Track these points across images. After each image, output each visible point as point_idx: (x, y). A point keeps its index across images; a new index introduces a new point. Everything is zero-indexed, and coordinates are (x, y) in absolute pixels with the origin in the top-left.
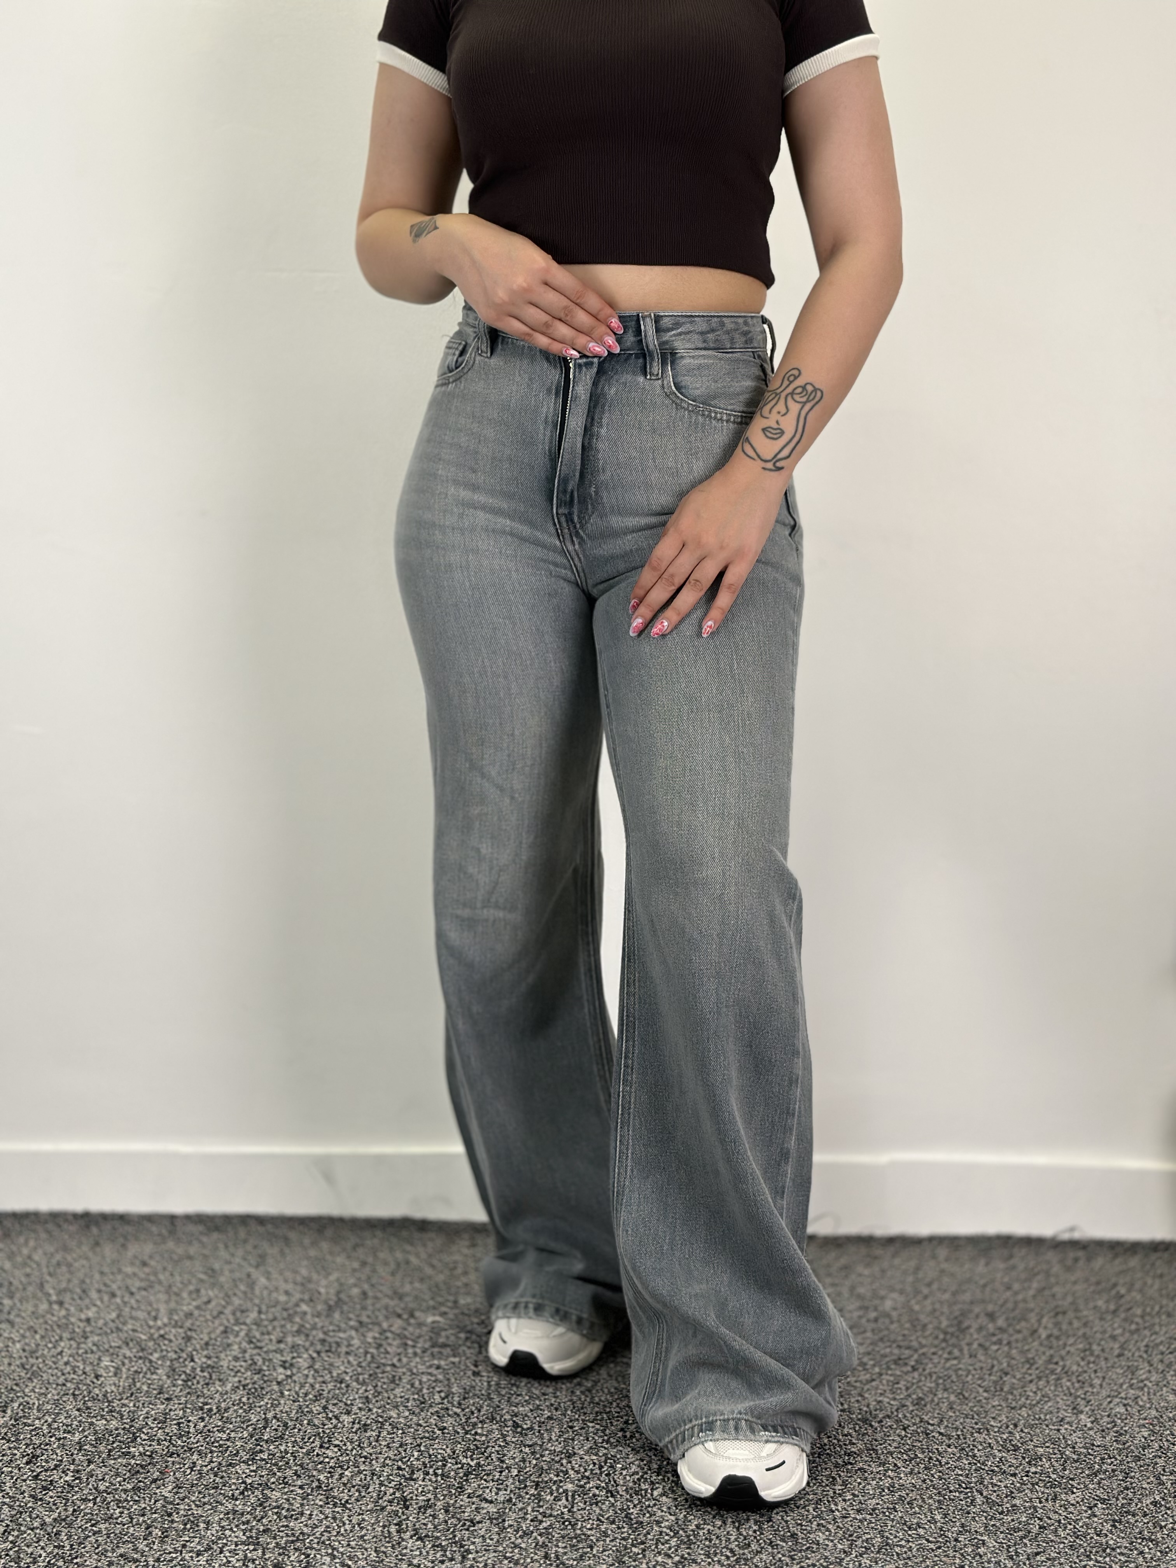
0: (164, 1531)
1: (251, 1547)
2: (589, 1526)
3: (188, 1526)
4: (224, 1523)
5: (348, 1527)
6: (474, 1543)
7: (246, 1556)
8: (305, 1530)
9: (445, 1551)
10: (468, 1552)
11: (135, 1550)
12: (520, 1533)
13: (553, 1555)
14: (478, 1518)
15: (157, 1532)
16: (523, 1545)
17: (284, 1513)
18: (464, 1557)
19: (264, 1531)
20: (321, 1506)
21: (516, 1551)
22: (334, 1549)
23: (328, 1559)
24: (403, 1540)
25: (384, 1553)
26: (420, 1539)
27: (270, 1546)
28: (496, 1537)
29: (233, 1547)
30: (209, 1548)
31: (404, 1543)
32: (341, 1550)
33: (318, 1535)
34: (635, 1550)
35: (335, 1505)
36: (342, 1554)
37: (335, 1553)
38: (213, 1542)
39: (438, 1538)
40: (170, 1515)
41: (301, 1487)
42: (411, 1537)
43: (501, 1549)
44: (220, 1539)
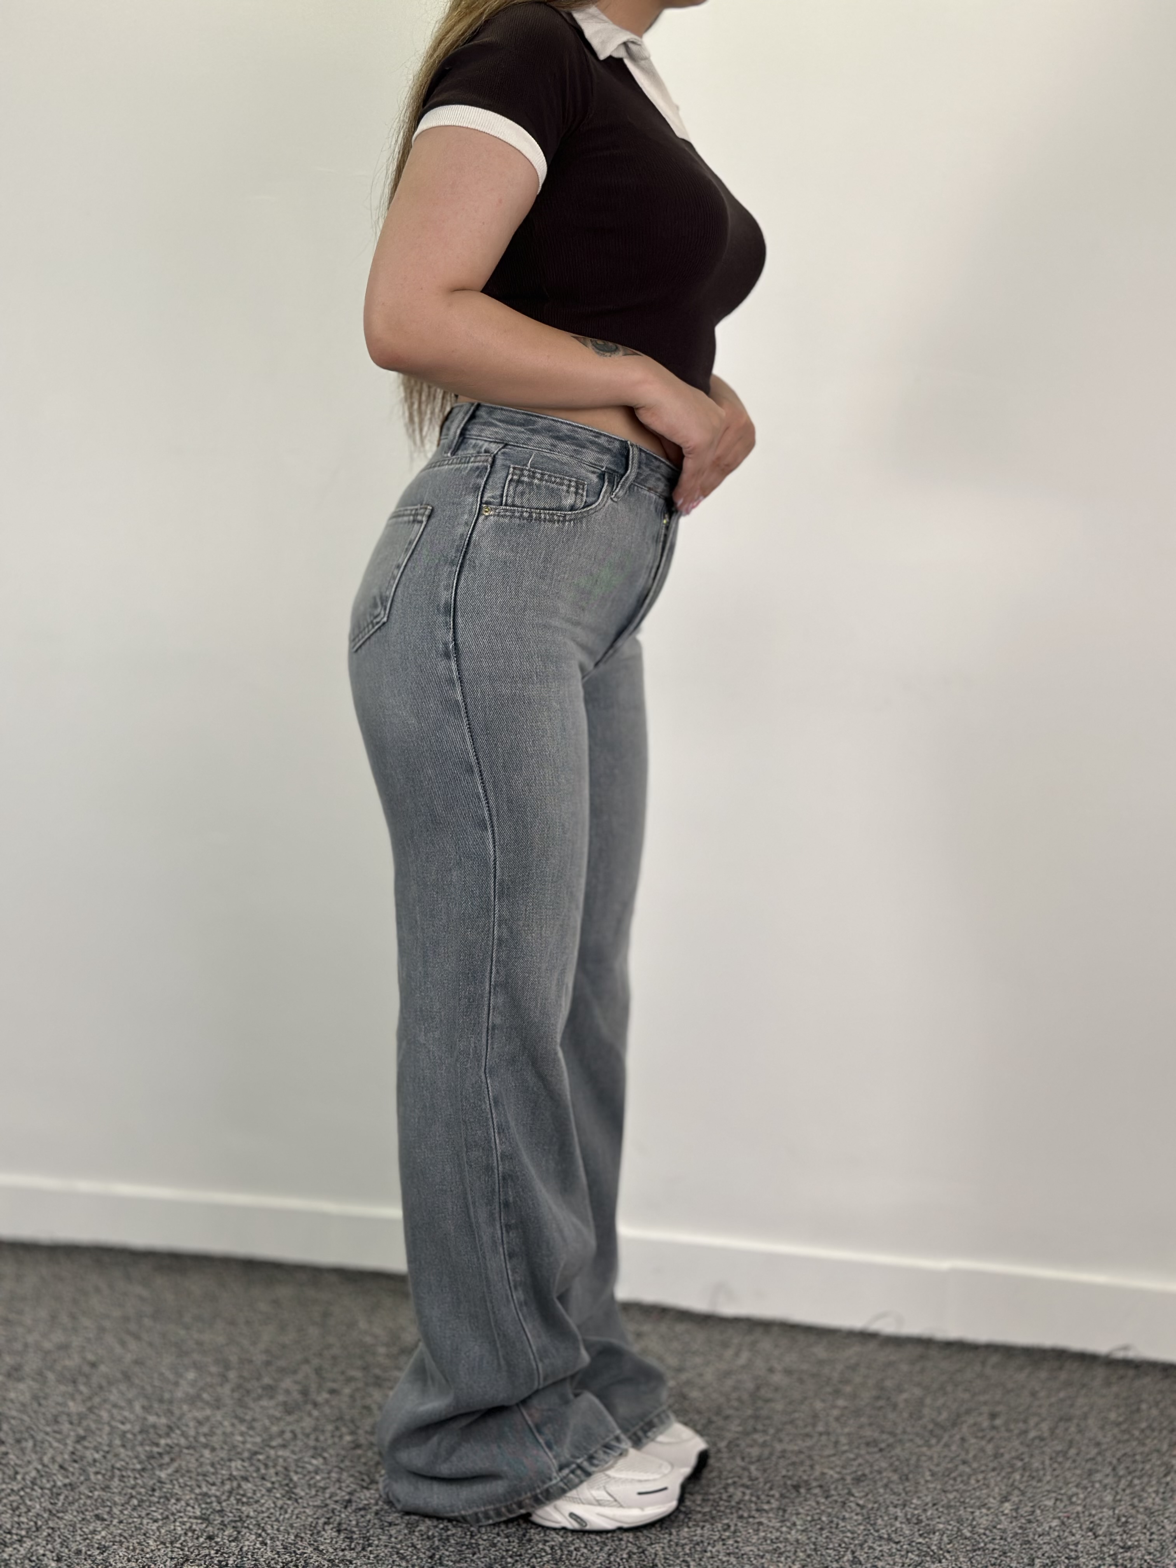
0: (141, 1501)
1: (199, 1521)
2: (485, 1537)
3: (162, 1500)
4: (191, 1502)
5: (287, 1516)
6: (379, 1539)
7: (190, 1527)
8: (252, 1514)
9: (351, 1542)
10: (370, 1545)
11: (109, 1513)
12: (425, 1537)
13: (437, 1556)
14: (397, 1522)
15: (135, 1502)
16: (419, 1546)
17: (244, 1500)
18: (364, 1549)
19: (219, 1511)
20: (277, 1498)
21: (410, 1549)
22: (264, 1530)
23: (253, 1537)
24: (324, 1530)
25: (302, 1538)
26: (339, 1531)
27: (216, 1522)
28: (400, 1538)
29: (185, 1519)
30: (167, 1517)
31: (323, 1533)
32: (269, 1531)
33: (259, 1519)
34: (509, 1560)
35: (290, 1499)
36: (268, 1534)
37: (263, 1534)
38: (173, 1514)
39: (354, 1532)
40: (154, 1490)
41: (273, 1483)
42: (332, 1529)
43: (399, 1546)
44: (180, 1512)
